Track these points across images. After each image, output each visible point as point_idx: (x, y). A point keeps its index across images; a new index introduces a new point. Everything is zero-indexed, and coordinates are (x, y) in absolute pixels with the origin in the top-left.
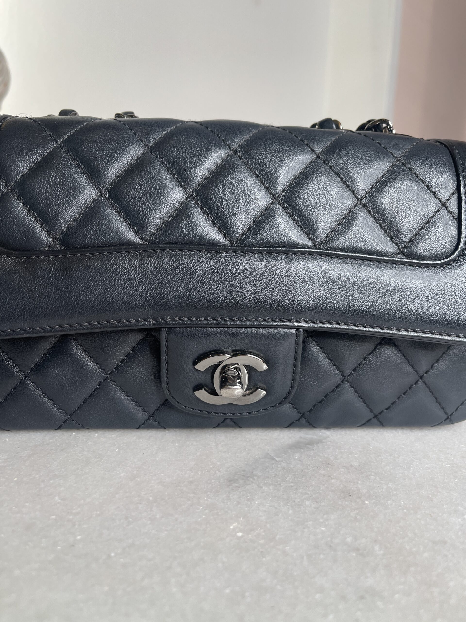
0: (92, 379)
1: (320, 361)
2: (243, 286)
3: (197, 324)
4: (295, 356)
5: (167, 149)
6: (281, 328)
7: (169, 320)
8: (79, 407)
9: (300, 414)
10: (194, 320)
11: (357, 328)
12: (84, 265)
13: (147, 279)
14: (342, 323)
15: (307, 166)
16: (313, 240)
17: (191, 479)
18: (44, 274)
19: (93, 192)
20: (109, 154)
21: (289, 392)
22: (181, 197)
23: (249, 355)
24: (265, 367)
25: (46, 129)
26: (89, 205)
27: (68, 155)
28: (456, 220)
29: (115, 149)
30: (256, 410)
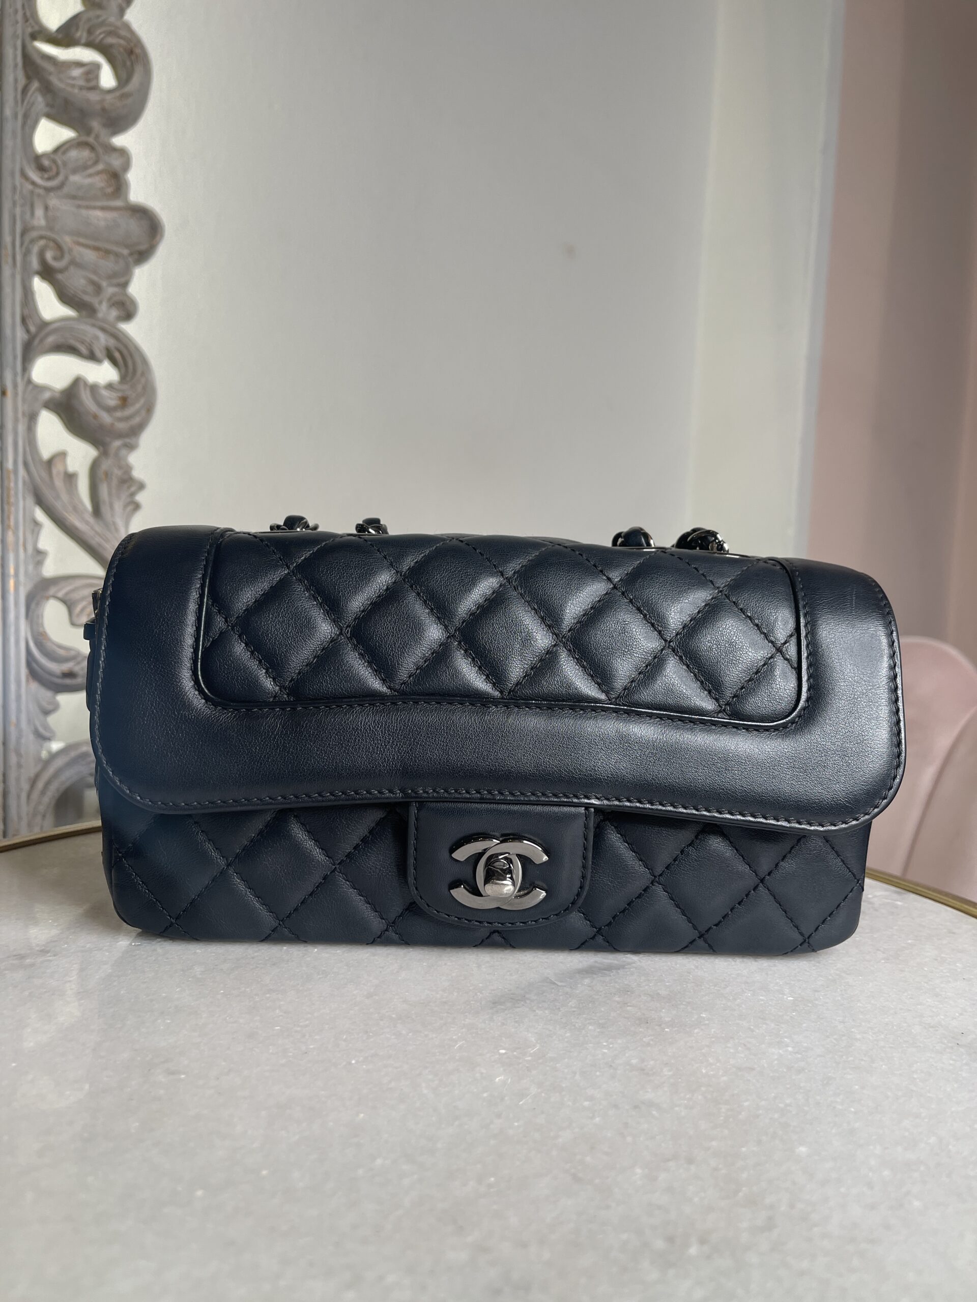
0: (315, 871)
1: (620, 854)
2: (516, 750)
3: (455, 798)
4: (584, 844)
5: (425, 577)
6: (565, 806)
7: (421, 791)
8: (294, 910)
9: (595, 929)
10: (453, 793)
11: (664, 808)
12: (318, 720)
13: (395, 739)
14: (645, 801)
15: (600, 599)
16: (607, 693)
17: (444, 1000)
18: (268, 731)
19: (332, 630)
20: (352, 583)
21: (578, 895)
22: (440, 637)
23: (525, 842)
24: (545, 858)
25: (275, 551)
26: (326, 646)
27: (302, 584)
28: (795, 670)
29: (360, 577)
30: (534, 920)
